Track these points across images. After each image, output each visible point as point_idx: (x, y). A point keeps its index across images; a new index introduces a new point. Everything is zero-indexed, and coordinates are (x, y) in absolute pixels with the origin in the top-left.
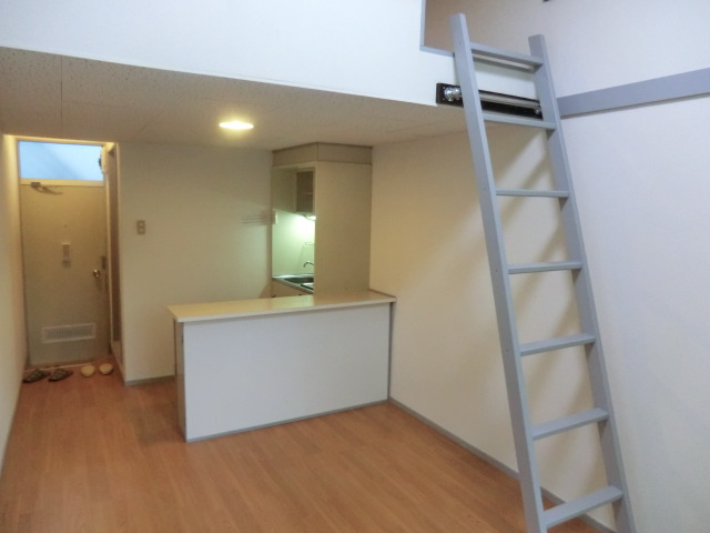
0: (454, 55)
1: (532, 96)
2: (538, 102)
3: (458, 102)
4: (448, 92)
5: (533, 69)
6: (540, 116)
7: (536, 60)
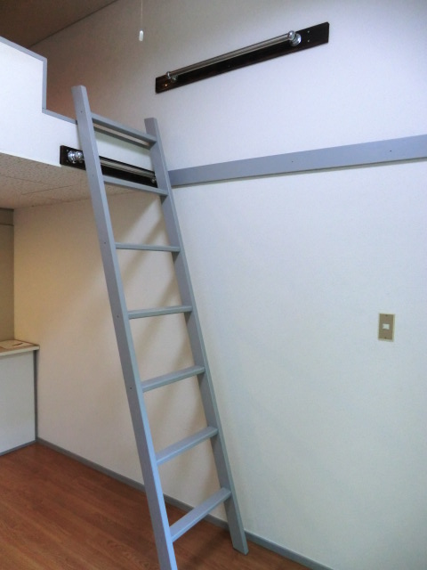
0: (76, 123)
1: (148, 167)
2: (153, 172)
3: (80, 165)
4: (71, 155)
5: (149, 145)
6: (155, 185)
7: (151, 138)
